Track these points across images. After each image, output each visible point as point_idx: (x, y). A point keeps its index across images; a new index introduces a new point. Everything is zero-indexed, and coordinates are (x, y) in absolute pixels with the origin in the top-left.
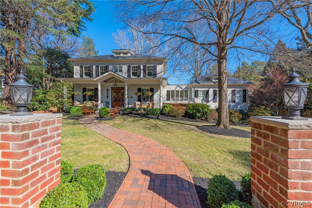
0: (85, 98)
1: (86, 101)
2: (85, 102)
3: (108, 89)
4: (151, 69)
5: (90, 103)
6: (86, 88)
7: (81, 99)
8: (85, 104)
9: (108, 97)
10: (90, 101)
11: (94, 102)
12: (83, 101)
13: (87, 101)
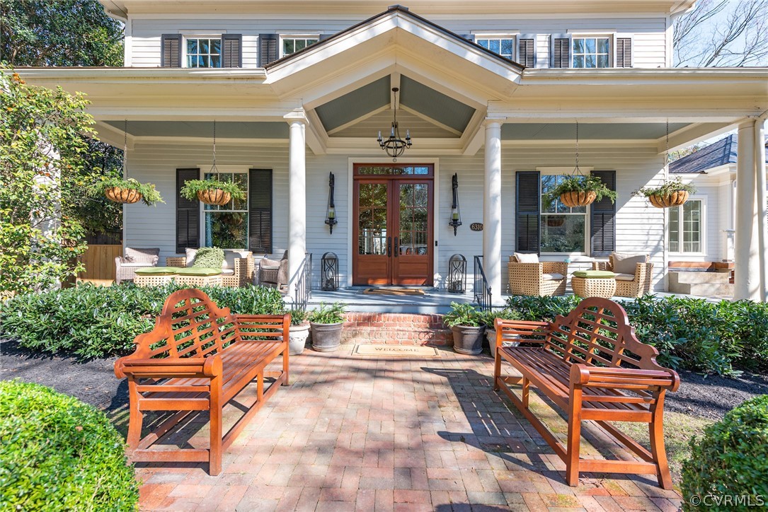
0: (192, 232)
1: (195, 245)
2: (191, 253)
3: (332, 178)
4: (597, 54)
5: (225, 263)
6: (198, 170)
7: (167, 233)
8: (192, 264)
9: (331, 222)
10: (221, 251)
11: (245, 254)
12: (181, 249)
13: (202, 249)
